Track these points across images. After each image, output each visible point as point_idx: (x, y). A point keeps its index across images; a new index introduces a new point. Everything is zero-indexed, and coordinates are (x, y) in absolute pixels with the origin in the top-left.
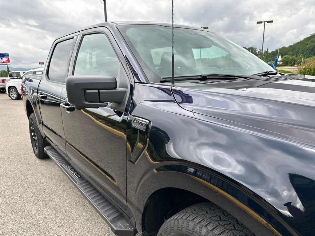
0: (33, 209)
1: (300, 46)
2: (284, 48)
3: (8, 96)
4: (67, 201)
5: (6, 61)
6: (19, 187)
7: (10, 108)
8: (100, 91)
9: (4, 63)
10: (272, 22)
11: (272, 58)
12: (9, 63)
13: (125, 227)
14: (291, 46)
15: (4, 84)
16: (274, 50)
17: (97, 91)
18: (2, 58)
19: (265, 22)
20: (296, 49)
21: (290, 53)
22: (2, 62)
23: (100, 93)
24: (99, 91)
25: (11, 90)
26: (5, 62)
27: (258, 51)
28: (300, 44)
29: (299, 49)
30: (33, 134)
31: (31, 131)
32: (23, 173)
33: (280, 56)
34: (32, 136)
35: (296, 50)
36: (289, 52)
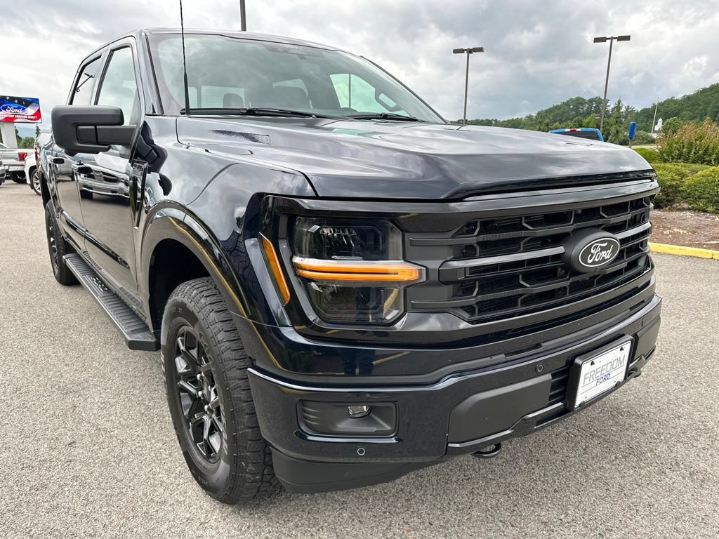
0: (32, 346)
1: (710, 97)
2: (672, 101)
3: (29, 187)
4: (92, 338)
5: (33, 115)
6: (15, 320)
7: (31, 210)
8: (98, 127)
9: (28, 119)
10: (627, 38)
11: (643, 124)
12: (39, 121)
13: (144, 338)
14: (689, 98)
15: (22, 163)
16: (649, 106)
17: (93, 127)
18: (23, 109)
19: (612, 39)
20: (699, 105)
21: (685, 112)
22: (25, 117)
23: (98, 131)
24: (96, 127)
25: (35, 174)
26: (32, 117)
27: (612, 106)
28: (709, 93)
29: (708, 103)
30: (52, 239)
31: (50, 234)
32: (27, 303)
33: (660, 120)
34: (51, 244)
35: (701, 107)
36: (683, 110)
